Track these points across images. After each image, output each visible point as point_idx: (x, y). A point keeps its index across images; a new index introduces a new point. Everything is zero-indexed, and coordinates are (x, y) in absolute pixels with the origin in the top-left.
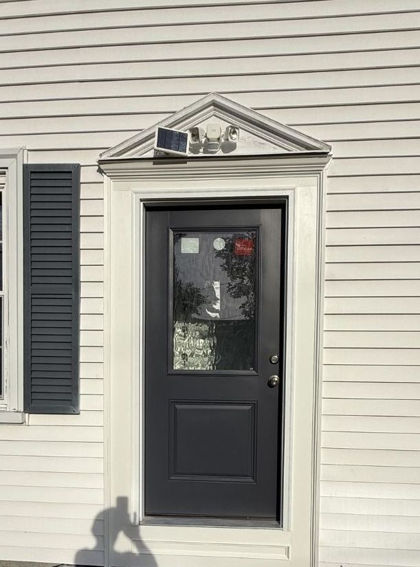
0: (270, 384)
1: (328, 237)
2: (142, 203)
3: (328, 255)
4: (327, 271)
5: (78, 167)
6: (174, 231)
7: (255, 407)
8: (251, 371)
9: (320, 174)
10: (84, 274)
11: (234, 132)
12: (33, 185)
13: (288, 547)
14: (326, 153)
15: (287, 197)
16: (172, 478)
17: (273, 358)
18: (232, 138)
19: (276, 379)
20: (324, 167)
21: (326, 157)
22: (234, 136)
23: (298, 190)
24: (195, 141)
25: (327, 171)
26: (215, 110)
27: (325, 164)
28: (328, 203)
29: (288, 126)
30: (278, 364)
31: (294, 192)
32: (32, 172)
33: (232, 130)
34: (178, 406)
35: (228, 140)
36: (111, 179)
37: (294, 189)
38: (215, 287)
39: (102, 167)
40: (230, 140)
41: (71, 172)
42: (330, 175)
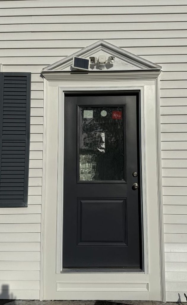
0: (133, 188)
1: (162, 111)
2: (64, 93)
3: (162, 120)
4: (162, 128)
5: (30, 74)
6: (80, 107)
7: (125, 201)
8: (123, 181)
9: (156, 79)
10: (32, 129)
11: (113, 59)
12: (5, 83)
13: (148, 284)
14: (159, 70)
15: (140, 90)
16: (79, 244)
17: (134, 174)
18: (111, 62)
19: (137, 185)
20: (158, 76)
21: (159, 71)
22: (113, 61)
23: (145, 87)
24: (93, 63)
25: (159, 78)
26: (102, 47)
27: (159, 74)
28: (161, 94)
29: (138, 56)
30: (137, 177)
31: (143, 88)
32: (5, 76)
33: (112, 58)
34: (83, 201)
35: (109, 63)
36: (48, 80)
37: (143, 87)
38: (102, 136)
39: (43, 74)
40: (110, 63)
41: (26, 77)
42: (161, 80)
